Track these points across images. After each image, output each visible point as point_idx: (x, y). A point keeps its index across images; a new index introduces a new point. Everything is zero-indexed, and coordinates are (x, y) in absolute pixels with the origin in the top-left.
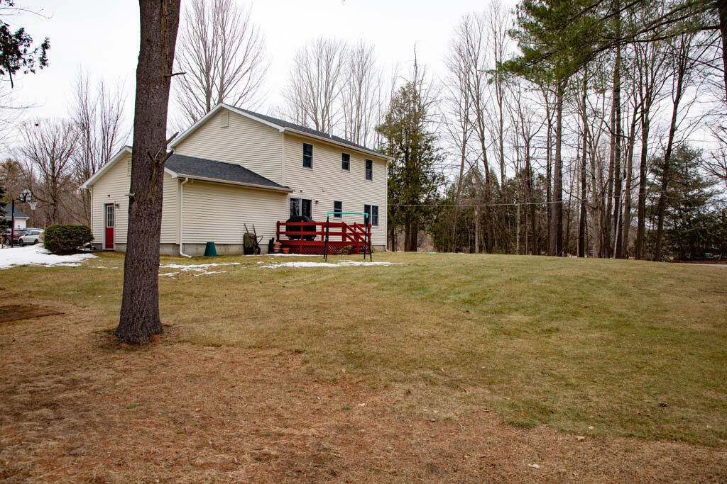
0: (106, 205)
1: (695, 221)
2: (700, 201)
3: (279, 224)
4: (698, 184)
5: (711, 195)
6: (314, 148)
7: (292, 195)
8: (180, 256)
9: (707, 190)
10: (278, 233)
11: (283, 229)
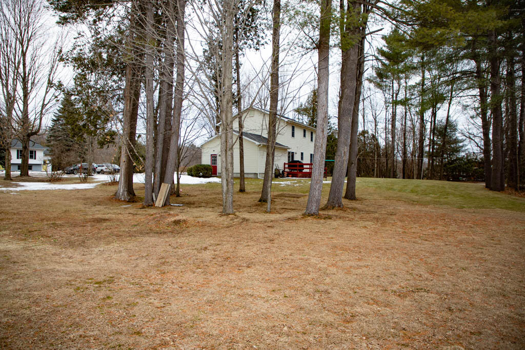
0: (211, 155)
1: (455, 160)
2: (457, 150)
3: (285, 164)
4: (456, 141)
5: (462, 147)
6: (295, 128)
7: (289, 150)
8: (258, 178)
9: (461, 144)
10: (285, 168)
11: (287, 166)
